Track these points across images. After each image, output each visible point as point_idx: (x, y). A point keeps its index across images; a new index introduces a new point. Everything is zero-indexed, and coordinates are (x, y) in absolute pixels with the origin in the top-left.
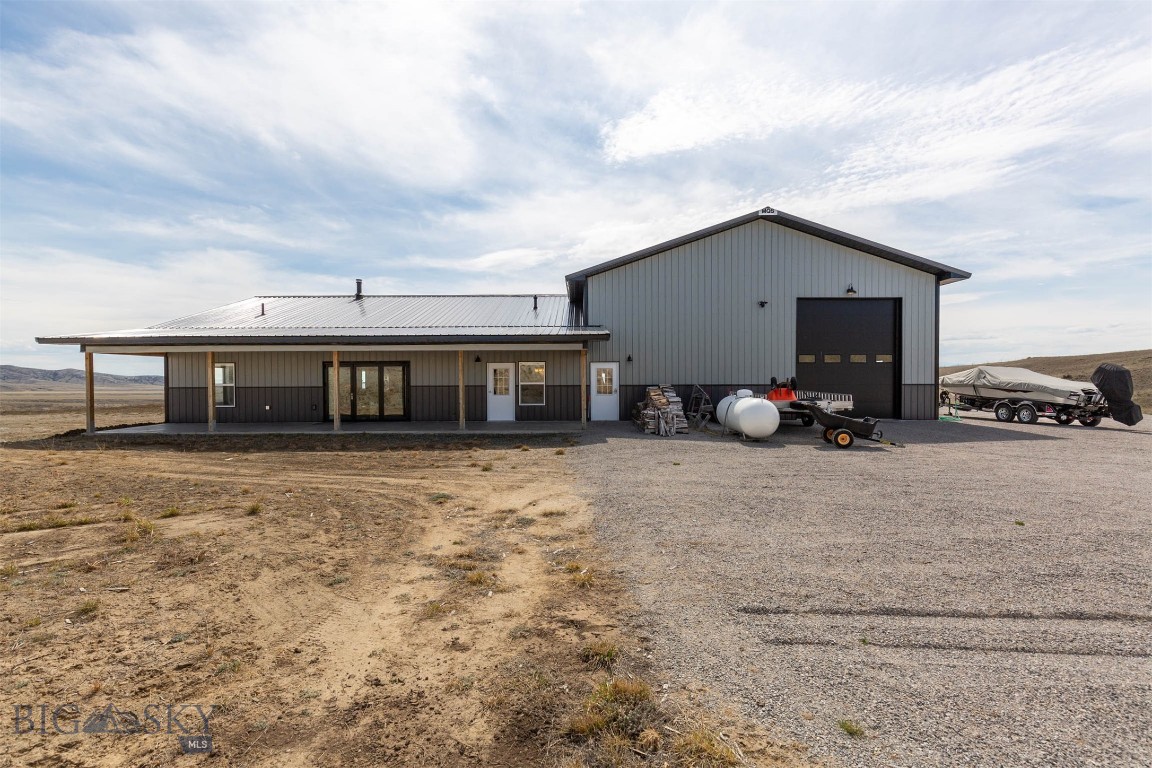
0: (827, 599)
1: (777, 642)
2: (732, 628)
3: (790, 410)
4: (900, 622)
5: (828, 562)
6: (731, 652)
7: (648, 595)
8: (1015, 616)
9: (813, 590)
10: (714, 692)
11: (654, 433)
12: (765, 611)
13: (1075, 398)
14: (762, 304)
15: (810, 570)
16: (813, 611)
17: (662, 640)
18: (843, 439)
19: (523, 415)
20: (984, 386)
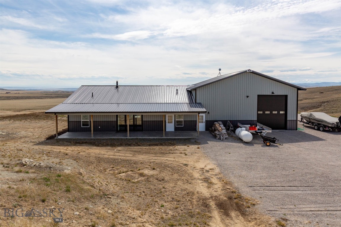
0: (260, 185)
1: (254, 190)
2: (248, 189)
3: (255, 133)
4: (269, 188)
5: (261, 179)
6: (248, 191)
7: (236, 185)
8: (283, 187)
9: (258, 184)
10: (247, 195)
11: (219, 139)
12: (252, 187)
13: (334, 125)
14: (248, 97)
15: (258, 180)
16: (258, 186)
17: (240, 190)
18: (268, 144)
19: (176, 129)
20: (312, 119)
